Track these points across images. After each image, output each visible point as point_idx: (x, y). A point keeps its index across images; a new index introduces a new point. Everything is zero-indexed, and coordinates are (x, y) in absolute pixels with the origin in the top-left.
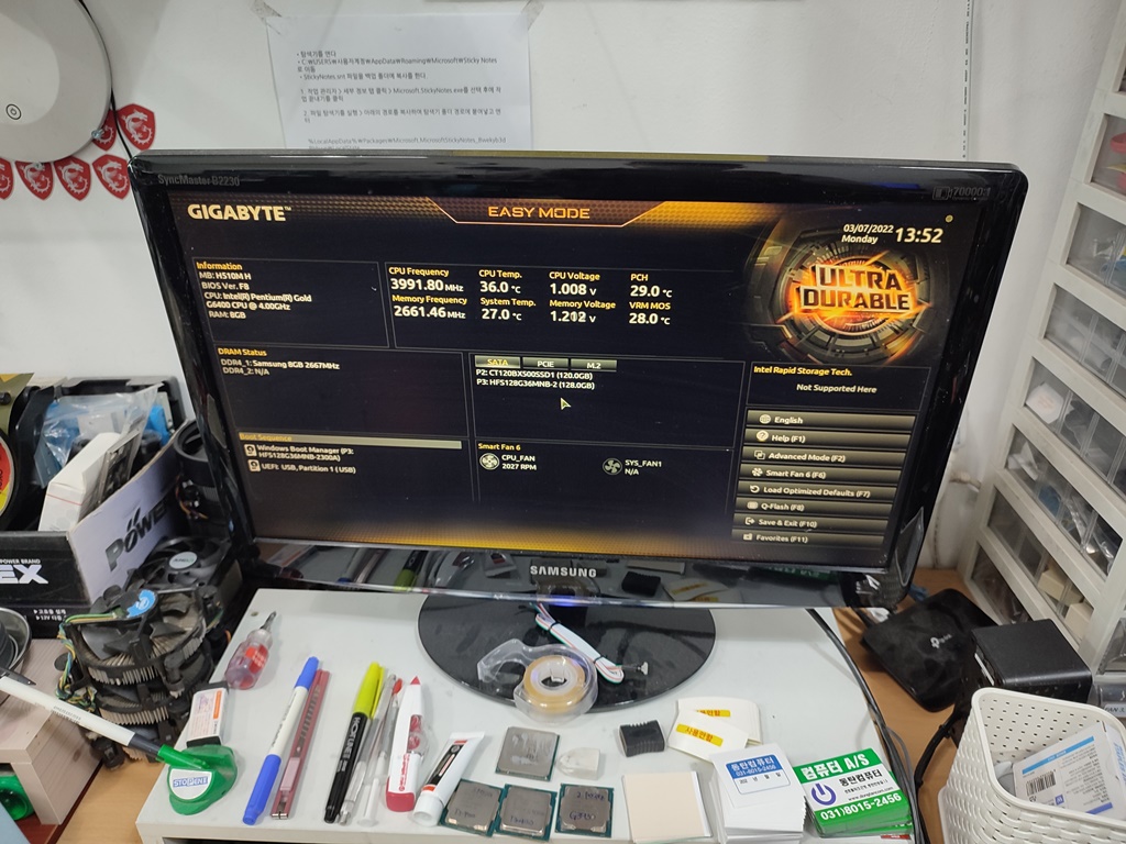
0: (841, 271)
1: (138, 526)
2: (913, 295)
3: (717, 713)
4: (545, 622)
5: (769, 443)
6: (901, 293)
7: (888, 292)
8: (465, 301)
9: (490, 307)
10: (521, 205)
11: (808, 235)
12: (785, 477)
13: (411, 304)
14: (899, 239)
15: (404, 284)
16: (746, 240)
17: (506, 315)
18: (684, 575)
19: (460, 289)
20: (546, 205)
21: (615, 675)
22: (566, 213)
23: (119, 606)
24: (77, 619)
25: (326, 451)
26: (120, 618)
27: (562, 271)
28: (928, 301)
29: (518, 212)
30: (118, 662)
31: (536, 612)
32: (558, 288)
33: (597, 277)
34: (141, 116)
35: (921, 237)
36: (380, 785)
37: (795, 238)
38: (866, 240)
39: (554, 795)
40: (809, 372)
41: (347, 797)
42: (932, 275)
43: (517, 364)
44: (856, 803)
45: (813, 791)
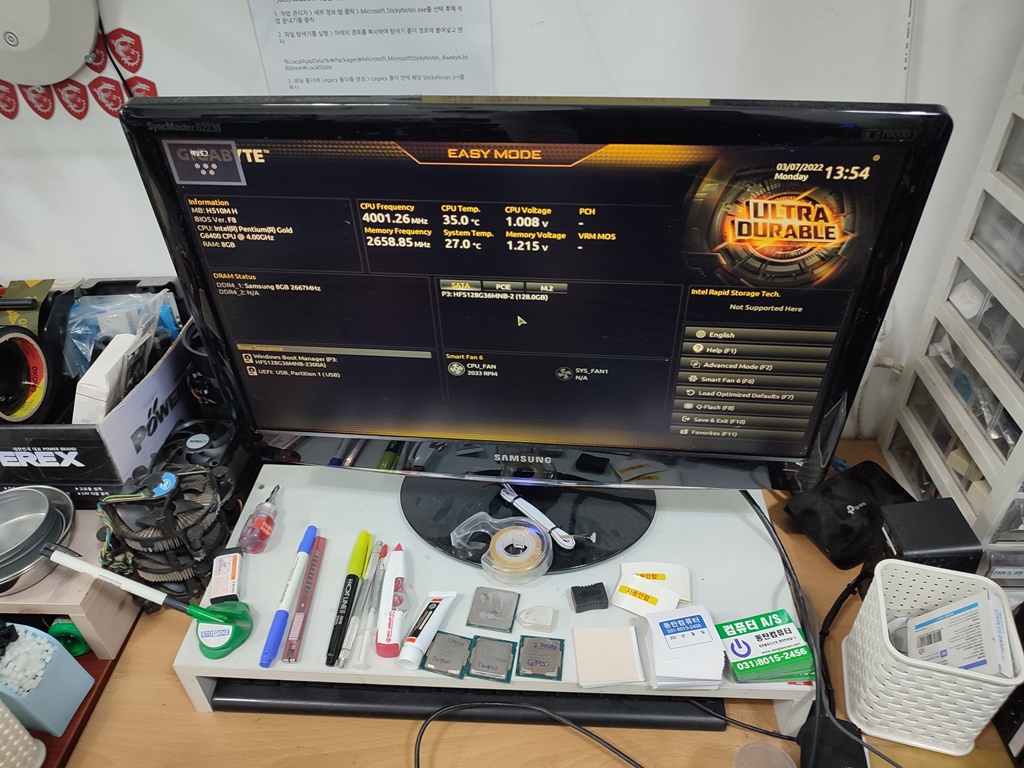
0: (773, 206)
1: (157, 413)
2: (840, 227)
3: (654, 577)
4: (509, 497)
5: (704, 354)
6: (828, 225)
7: (816, 224)
8: (430, 233)
9: (452, 237)
10: (478, 147)
11: (742, 173)
12: (717, 383)
13: (381, 235)
14: (828, 177)
15: (374, 218)
16: (686, 178)
17: (466, 244)
19: (425, 222)
20: (500, 147)
21: (568, 542)
22: (520, 154)
23: (146, 487)
24: (112, 498)
25: (313, 359)
26: (148, 498)
27: (517, 206)
28: (853, 232)
29: (475, 153)
30: (149, 534)
31: (502, 489)
32: (514, 221)
33: (549, 211)
34: (129, 39)
35: (849, 174)
36: (371, 634)
37: (732, 176)
38: (797, 177)
39: (515, 644)
40: (742, 294)
41: (344, 646)
42: (858, 209)
43: (478, 287)
44: (767, 656)
45: (732, 645)
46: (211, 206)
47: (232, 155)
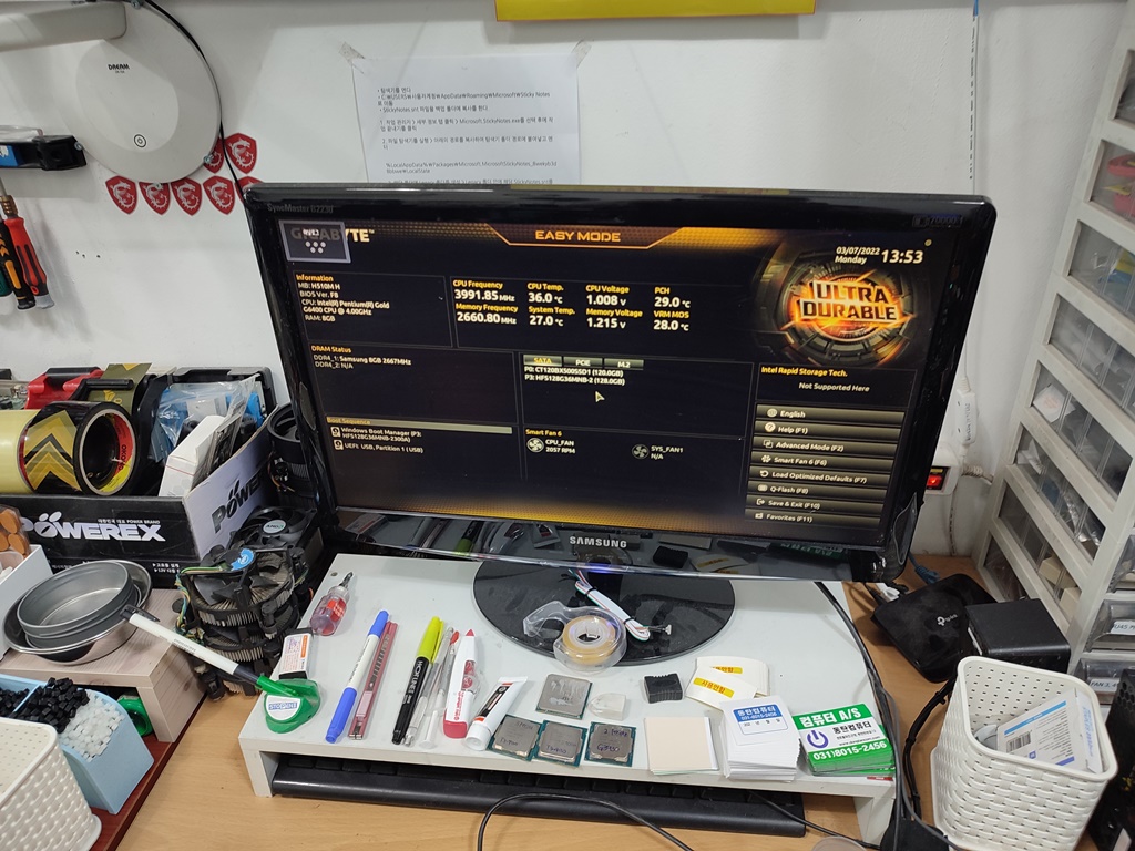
0: (836, 287)
1: (237, 496)
2: (899, 308)
3: (730, 670)
4: (583, 589)
5: (776, 433)
6: (888, 305)
7: (876, 304)
8: (516, 309)
9: (536, 314)
10: (563, 230)
11: (805, 256)
12: (790, 464)
13: (471, 311)
14: (885, 260)
15: (465, 294)
16: (753, 259)
17: (549, 321)
18: (709, 551)
19: (512, 299)
20: (583, 229)
21: (643, 634)
22: (601, 237)
23: (224, 561)
24: (190, 571)
25: (398, 433)
26: (225, 571)
27: (597, 285)
28: (912, 313)
29: (560, 236)
30: (224, 607)
31: (577, 579)
32: (594, 299)
33: (627, 290)
34: (245, 143)
35: (904, 258)
36: (439, 716)
37: (795, 259)
38: (856, 260)
39: (585, 730)
40: (810, 372)
41: (411, 724)
42: (915, 290)
43: (559, 362)
44: (846, 748)
45: (809, 737)
46: (317, 282)
47: (340, 234)
